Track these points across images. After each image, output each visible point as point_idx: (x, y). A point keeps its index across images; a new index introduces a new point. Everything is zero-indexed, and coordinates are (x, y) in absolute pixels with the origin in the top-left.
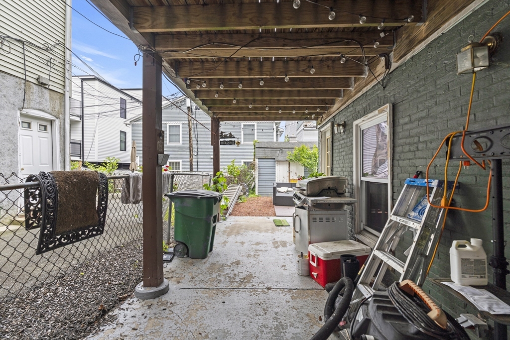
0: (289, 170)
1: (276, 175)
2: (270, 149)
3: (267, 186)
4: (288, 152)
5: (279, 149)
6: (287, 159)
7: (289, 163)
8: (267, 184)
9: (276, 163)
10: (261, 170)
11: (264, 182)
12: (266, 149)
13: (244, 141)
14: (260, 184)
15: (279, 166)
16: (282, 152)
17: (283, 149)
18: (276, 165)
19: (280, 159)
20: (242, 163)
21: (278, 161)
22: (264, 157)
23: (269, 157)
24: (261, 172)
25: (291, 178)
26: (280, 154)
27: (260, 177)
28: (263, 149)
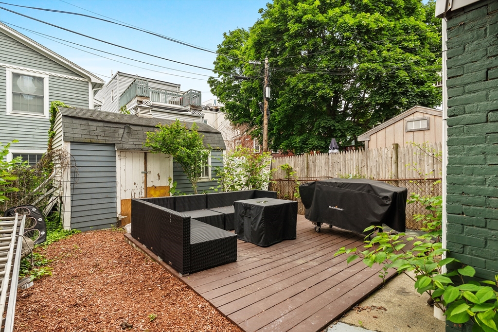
0: (146, 169)
1: (118, 180)
2: (101, 124)
3: (94, 207)
4: (149, 134)
5: (123, 126)
6: (141, 147)
7: (146, 154)
8: (95, 201)
9: (117, 154)
10: (80, 169)
11: (89, 196)
12: (90, 123)
13: (14, 108)
14: (75, 203)
15: (123, 161)
16: (129, 133)
17: (132, 127)
18: (117, 158)
19: (126, 146)
20: (9, 158)
21: (122, 150)
22: (88, 141)
23: (101, 141)
24: (81, 175)
25: (149, 185)
26: (125, 135)
27: (76, 186)
28: (84, 122)
